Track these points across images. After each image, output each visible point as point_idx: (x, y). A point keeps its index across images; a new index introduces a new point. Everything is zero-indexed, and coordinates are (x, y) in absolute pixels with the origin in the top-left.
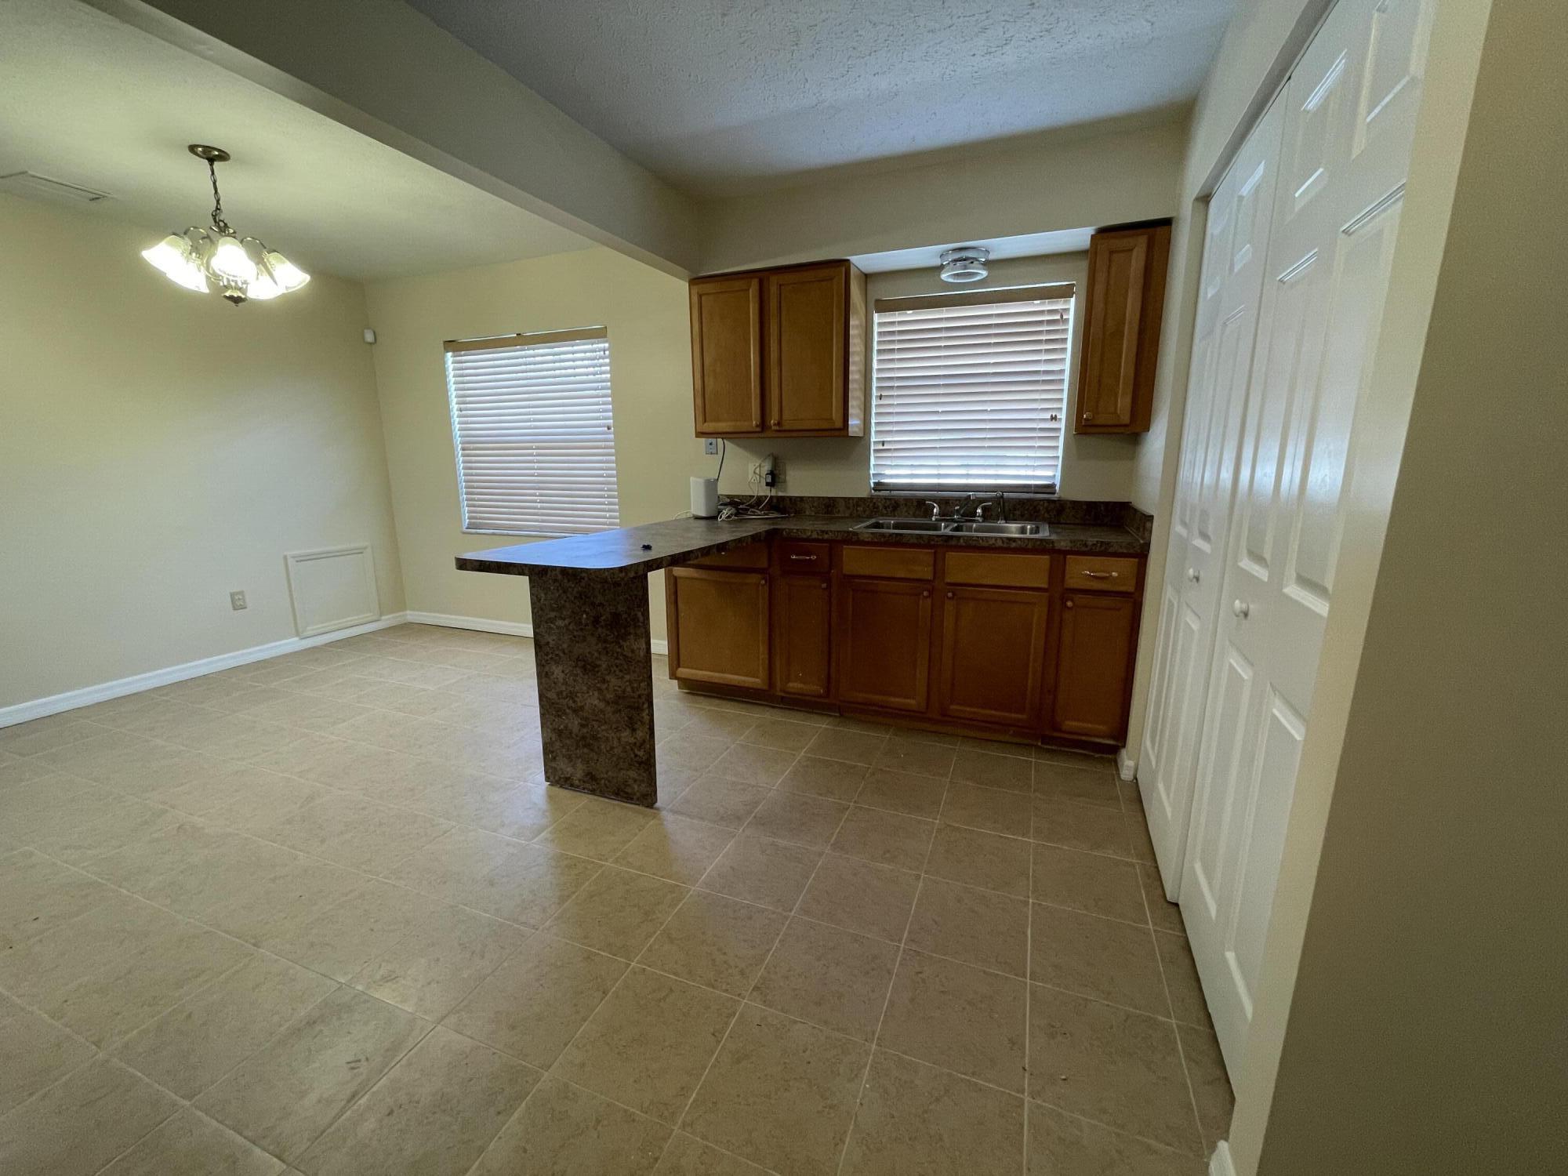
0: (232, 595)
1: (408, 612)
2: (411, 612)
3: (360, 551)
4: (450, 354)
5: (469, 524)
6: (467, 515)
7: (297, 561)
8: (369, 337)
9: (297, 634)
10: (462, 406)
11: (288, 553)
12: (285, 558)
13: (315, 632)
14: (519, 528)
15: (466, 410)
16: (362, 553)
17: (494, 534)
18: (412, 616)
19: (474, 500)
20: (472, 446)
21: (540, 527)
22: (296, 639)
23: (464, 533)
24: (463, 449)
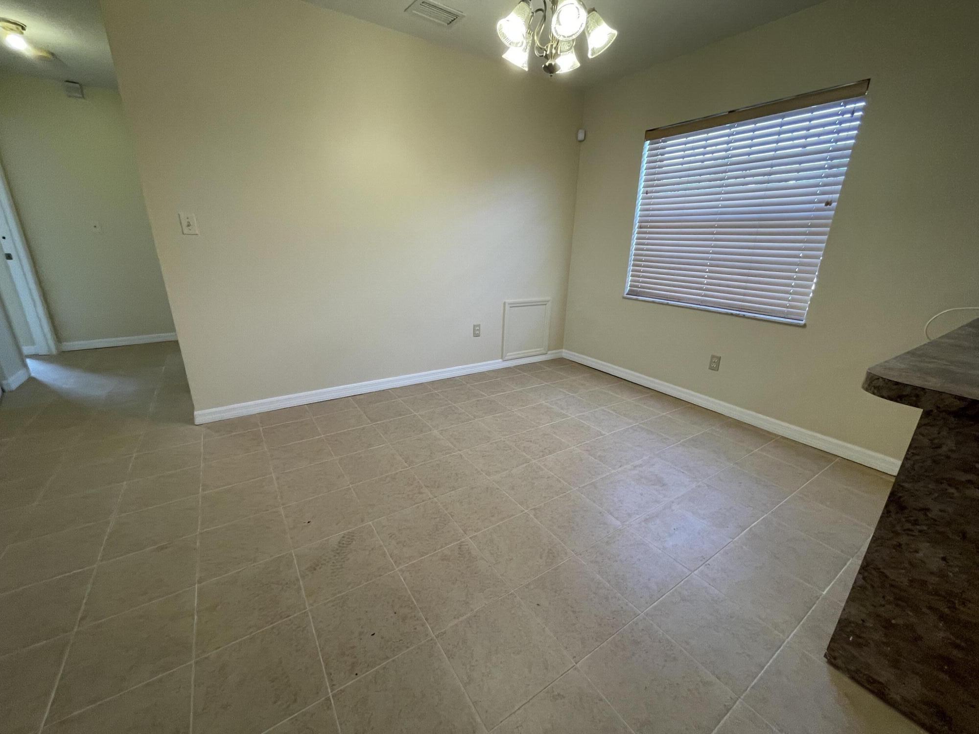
0: (474, 326)
1: (564, 350)
2: (566, 351)
3: (544, 303)
4: (648, 142)
5: (630, 290)
6: (629, 283)
7: (511, 307)
8: (581, 136)
9: (502, 358)
10: (649, 189)
11: (507, 301)
12: (505, 303)
13: (510, 357)
14: (679, 300)
15: (652, 192)
16: (546, 305)
17: (653, 302)
18: (566, 354)
19: (639, 271)
20: (649, 224)
21: (702, 301)
22: (500, 360)
23: (624, 298)
24: (640, 227)
